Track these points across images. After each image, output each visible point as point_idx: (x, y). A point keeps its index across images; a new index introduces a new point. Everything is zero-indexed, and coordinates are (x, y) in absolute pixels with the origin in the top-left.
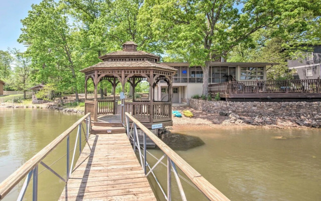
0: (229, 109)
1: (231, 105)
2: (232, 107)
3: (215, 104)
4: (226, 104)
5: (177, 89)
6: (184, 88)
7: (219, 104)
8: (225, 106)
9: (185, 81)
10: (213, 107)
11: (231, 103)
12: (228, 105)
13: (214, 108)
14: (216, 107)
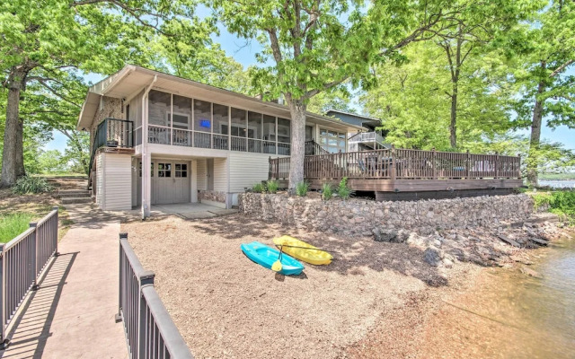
0: (389, 222)
1: (392, 210)
2: (395, 215)
3: (355, 210)
4: (383, 209)
5: (184, 167)
6: (210, 163)
7: (366, 209)
8: (380, 213)
9: (220, 144)
10: (350, 217)
11: (394, 204)
12: (387, 211)
13: (352, 221)
14: (358, 219)
